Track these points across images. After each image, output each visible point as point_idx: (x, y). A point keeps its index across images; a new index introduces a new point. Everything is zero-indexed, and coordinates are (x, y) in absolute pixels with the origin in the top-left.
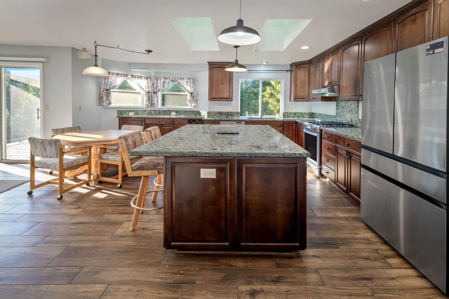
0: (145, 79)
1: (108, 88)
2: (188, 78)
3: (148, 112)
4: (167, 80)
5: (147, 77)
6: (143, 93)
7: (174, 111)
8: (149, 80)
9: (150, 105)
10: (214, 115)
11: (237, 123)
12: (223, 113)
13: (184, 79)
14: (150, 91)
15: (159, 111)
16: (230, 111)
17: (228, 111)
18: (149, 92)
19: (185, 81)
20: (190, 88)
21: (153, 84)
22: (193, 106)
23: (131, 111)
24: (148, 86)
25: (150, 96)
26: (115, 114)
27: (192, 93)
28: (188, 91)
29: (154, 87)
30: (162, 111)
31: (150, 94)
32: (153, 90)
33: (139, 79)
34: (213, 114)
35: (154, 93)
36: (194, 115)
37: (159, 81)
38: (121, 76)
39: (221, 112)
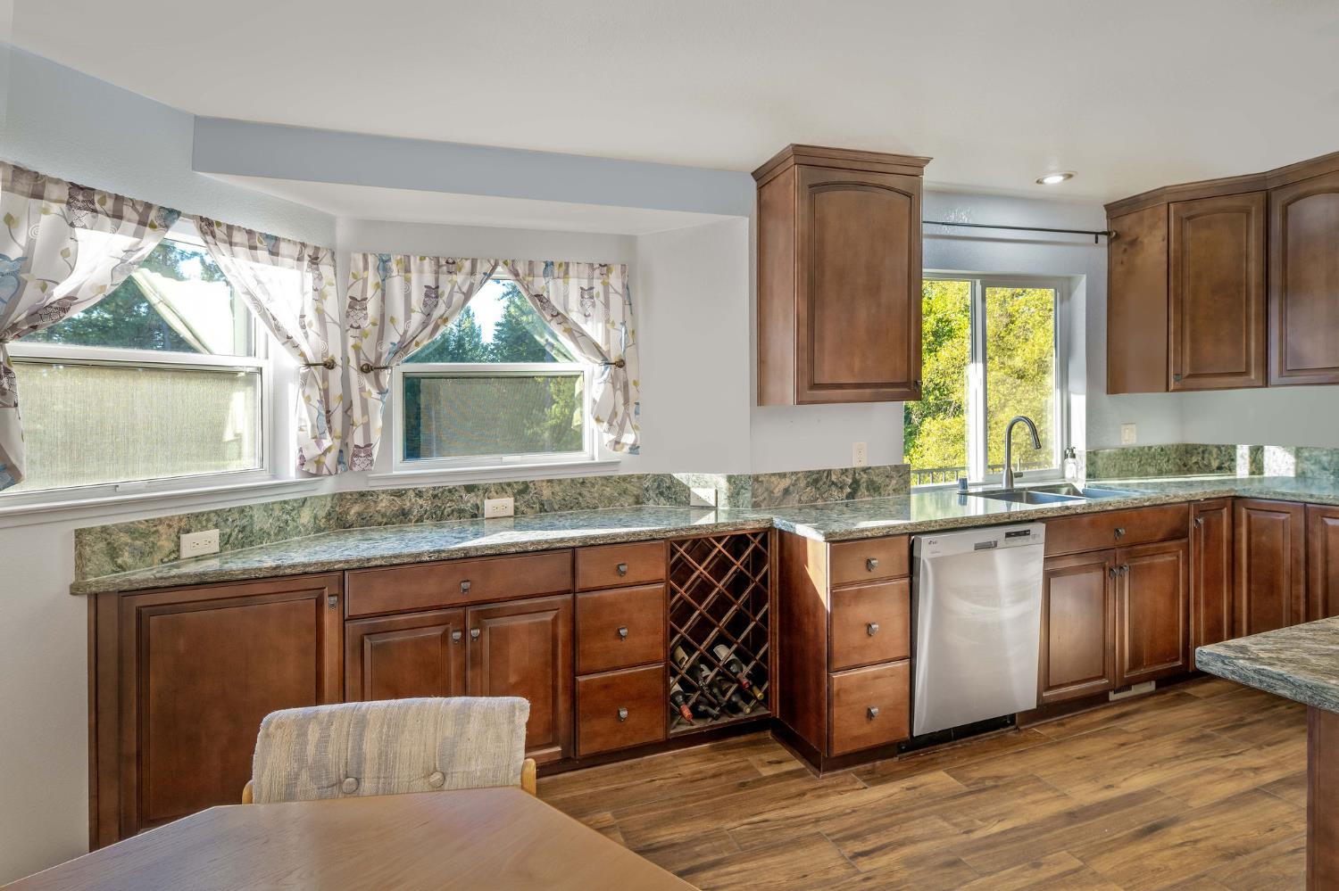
0: (300, 259)
2: (591, 265)
3: (322, 513)
4: (459, 278)
5: (317, 249)
7: (502, 489)
8: (327, 270)
9: (330, 460)
10: (786, 491)
11: (1008, 535)
12: (834, 478)
13: (566, 273)
14: (336, 353)
15: (392, 495)
16: (864, 464)
17: (856, 464)
18: (330, 365)
19: (574, 287)
20: (600, 326)
21: (356, 304)
22: (626, 449)
23: (196, 522)
24: (320, 313)
25: (336, 389)
26: (60, 567)
27: (621, 364)
28: (594, 347)
29: (366, 324)
30: (419, 494)
31: (334, 376)
32: (357, 348)
33: (263, 254)
34: (778, 492)
35: (366, 369)
36: (631, 500)
37: (396, 283)
38: (117, 215)
39: (818, 472)
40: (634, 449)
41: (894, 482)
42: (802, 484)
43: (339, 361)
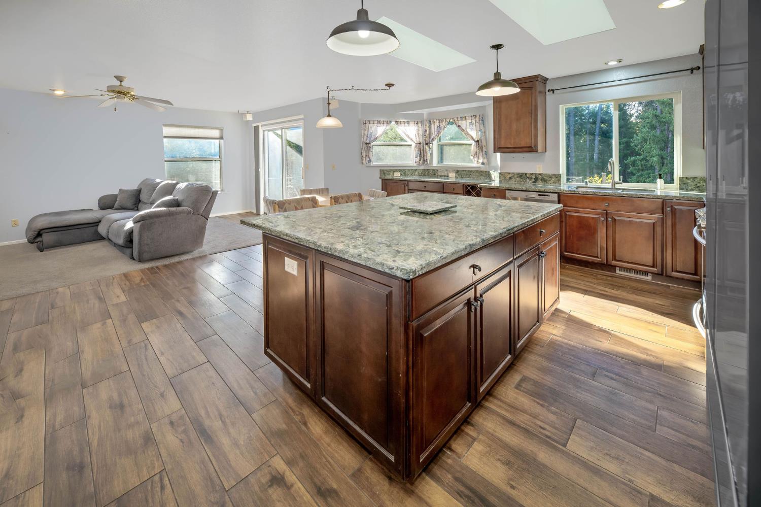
0: (414, 124)
1: (368, 141)
2: (472, 116)
3: (420, 173)
4: (443, 123)
5: (418, 121)
6: (414, 145)
7: (453, 171)
8: (420, 125)
9: (421, 162)
10: (510, 178)
11: (540, 195)
12: (528, 176)
13: (466, 118)
14: (421, 141)
15: (434, 170)
16: (541, 172)
17: (538, 172)
18: (420, 144)
19: (469, 121)
20: (475, 132)
21: (426, 131)
22: (480, 163)
23: (397, 171)
24: (418, 134)
25: (422, 149)
26: (378, 175)
27: (478, 141)
28: (472, 137)
29: (427, 135)
30: (438, 171)
31: (422, 145)
32: (425, 140)
33: (406, 125)
34: (508, 177)
35: (427, 144)
37: (432, 126)
38: (383, 124)
39: (522, 173)
40: (483, 163)
41: (553, 179)
42: (516, 176)
43: (422, 143)
